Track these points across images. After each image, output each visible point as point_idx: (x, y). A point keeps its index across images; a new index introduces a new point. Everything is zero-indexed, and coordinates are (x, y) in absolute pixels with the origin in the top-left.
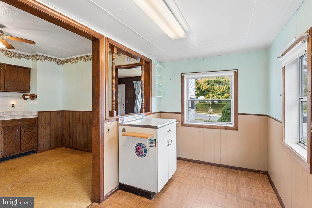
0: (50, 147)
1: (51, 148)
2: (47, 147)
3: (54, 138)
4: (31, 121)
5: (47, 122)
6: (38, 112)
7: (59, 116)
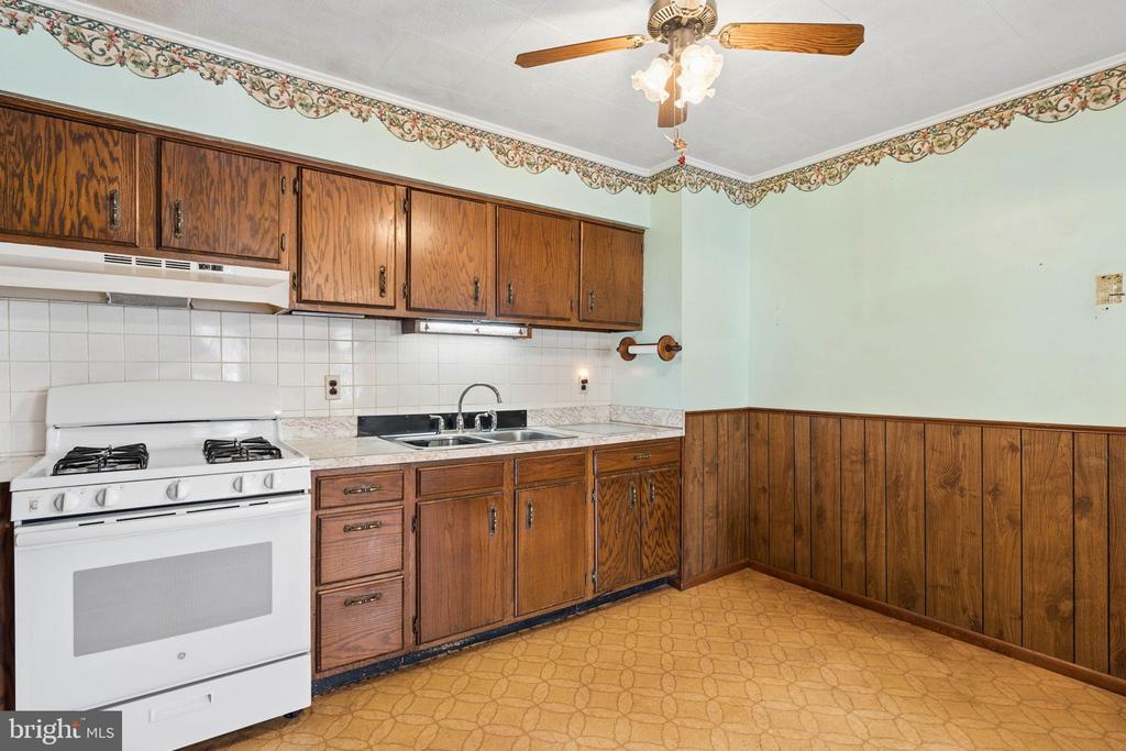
0: (716, 566)
1: (718, 572)
3: (725, 529)
4: (667, 451)
5: (708, 459)
6: (687, 414)
7: (738, 434)
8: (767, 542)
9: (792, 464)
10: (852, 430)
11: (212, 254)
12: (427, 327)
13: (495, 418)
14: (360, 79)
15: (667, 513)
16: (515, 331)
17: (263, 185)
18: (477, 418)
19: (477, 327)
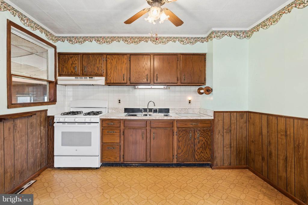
0: (230, 165)
1: (230, 167)
2: (226, 164)
3: (235, 153)
4: (206, 123)
5: (226, 127)
6: (214, 112)
7: (242, 120)
8: (254, 161)
9: (261, 133)
10: (282, 122)
11: (91, 75)
12: (138, 87)
13: (158, 110)
14: (117, 33)
15: (206, 143)
16: (162, 87)
17: (100, 60)
18: (153, 110)
19: (151, 86)
